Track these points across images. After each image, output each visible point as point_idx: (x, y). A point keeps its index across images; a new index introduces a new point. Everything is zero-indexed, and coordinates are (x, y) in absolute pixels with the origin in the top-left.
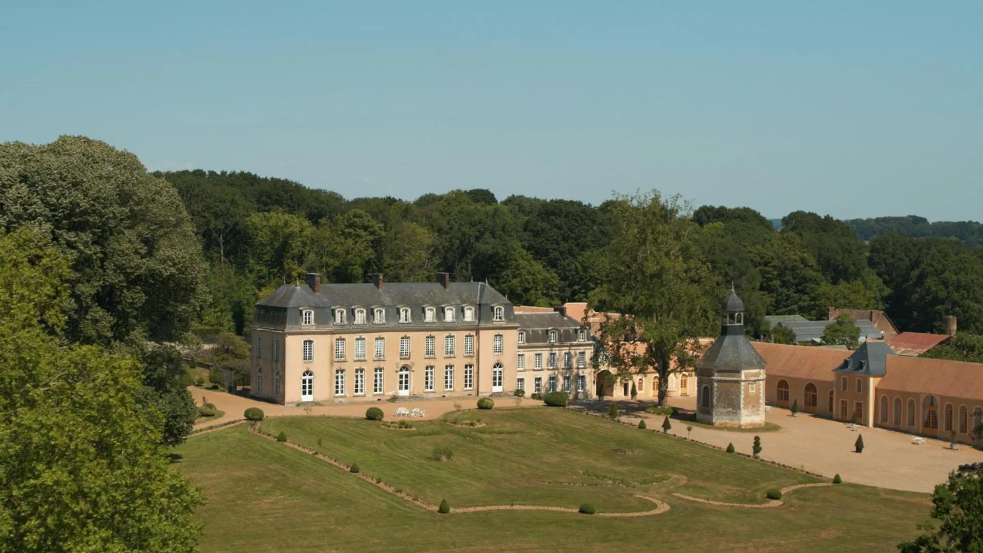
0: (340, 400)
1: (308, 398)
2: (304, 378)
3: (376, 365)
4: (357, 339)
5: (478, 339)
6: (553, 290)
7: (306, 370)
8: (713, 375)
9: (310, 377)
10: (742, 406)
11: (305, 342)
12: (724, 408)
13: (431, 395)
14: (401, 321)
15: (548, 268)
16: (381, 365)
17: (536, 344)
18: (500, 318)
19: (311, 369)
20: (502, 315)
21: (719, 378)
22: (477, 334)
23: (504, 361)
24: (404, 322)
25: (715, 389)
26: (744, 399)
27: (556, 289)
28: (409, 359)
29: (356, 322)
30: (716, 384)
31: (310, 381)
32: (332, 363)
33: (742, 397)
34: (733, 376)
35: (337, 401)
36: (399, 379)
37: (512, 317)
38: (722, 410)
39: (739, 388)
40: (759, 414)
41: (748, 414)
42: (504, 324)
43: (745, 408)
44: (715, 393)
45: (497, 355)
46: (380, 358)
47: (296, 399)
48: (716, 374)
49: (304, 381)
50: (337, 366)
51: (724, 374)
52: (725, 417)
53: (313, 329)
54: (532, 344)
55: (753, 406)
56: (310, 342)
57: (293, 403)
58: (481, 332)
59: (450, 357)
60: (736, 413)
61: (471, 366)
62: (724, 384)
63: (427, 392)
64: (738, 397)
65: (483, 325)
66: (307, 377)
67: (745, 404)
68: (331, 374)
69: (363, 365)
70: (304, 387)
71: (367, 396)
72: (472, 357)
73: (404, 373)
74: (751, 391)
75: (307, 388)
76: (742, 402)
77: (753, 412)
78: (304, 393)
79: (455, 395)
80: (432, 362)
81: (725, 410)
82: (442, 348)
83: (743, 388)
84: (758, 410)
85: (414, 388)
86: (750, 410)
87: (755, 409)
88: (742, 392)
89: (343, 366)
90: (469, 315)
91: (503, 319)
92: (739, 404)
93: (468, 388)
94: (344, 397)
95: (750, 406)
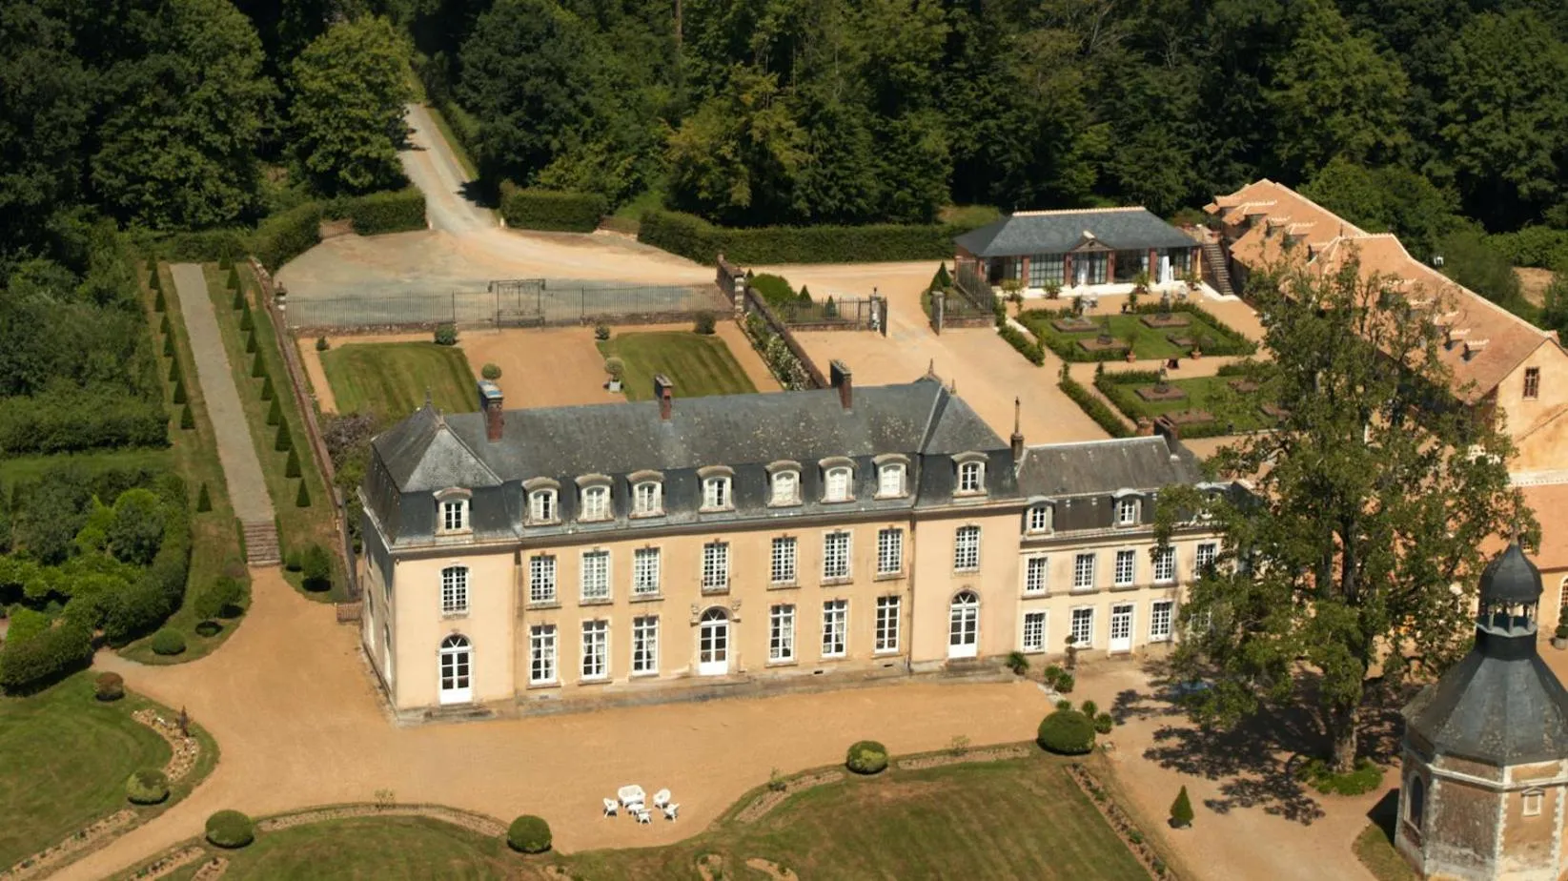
0: (543, 693)
1: (456, 696)
2: (447, 651)
3: (639, 610)
4: (586, 555)
5: (913, 539)
6: (1393, 112)
7: (451, 634)
8: (1430, 759)
9: (463, 649)
10: (1499, 848)
11: (447, 572)
12: (1455, 844)
13: (784, 674)
14: (705, 507)
15: (1391, 51)
16: (652, 610)
17: (1080, 533)
18: (974, 486)
19: (463, 632)
20: (980, 480)
21: (1446, 772)
22: (913, 528)
23: (980, 584)
24: (716, 508)
25: (1434, 797)
26: (1506, 832)
27: (1399, 108)
28: (727, 593)
29: (585, 516)
30: (1436, 785)
31: (463, 658)
32: (520, 613)
33: (1501, 826)
34: (1482, 774)
35: (535, 696)
36: (698, 638)
37: (1008, 482)
38: (1447, 848)
39: (1496, 805)
40: (1548, 866)
41: (1514, 864)
42: (983, 502)
43: (1505, 853)
44: (1433, 806)
45: (962, 574)
46: (647, 594)
47: (424, 700)
48: (1440, 759)
49: (447, 659)
50: (533, 619)
51: (1461, 763)
52: (1455, 868)
53: (467, 542)
54: (1070, 534)
55: (1533, 848)
56: (462, 571)
57: (416, 709)
58: (920, 525)
59: (837, 584)
60: (1482, 863)
61: (894, 600)
62: (1457, 786)
63: (776, 666)
64: (1492, 827)
65: (925, 507)
66: (455, 650)
67: (1506, 845)
68: (518, 637)
69: (602, 614)
70: (447, 672)
71: (616, 681)
72: (896, 579)
73: (714, 623)
74: (1526, 812)
75: (455, 670)
76: (1500, 838)
77: (1530, 861)
78: (448, 685)
79: (848, 667)
80: (787, 598)
81: (1456, 852)
82: (816, 564)
83: (1504, 806)
84: (1548, 855)
85: (739, 657)
86: (1521, 858)
87: (1535, 855)
88: (1503, 816)
89: (549, 617)
90: (892, 483)
91: (983, 490)
92: (1492, 842)
93: (886, 650)
94: (556, 686)
95: (1523, 847)
